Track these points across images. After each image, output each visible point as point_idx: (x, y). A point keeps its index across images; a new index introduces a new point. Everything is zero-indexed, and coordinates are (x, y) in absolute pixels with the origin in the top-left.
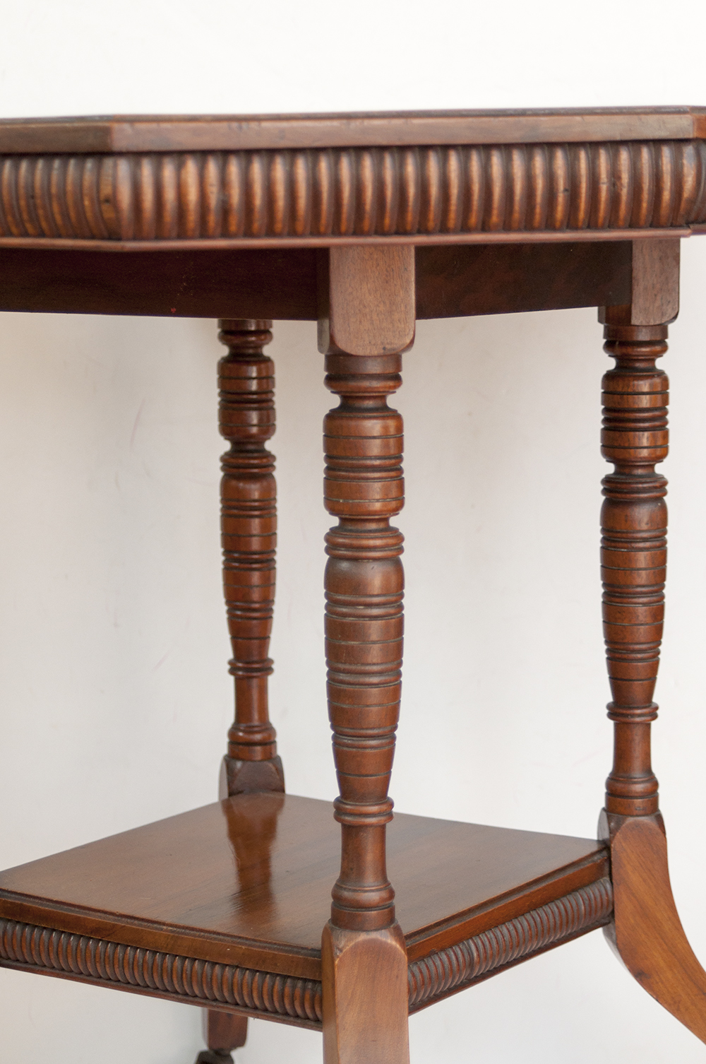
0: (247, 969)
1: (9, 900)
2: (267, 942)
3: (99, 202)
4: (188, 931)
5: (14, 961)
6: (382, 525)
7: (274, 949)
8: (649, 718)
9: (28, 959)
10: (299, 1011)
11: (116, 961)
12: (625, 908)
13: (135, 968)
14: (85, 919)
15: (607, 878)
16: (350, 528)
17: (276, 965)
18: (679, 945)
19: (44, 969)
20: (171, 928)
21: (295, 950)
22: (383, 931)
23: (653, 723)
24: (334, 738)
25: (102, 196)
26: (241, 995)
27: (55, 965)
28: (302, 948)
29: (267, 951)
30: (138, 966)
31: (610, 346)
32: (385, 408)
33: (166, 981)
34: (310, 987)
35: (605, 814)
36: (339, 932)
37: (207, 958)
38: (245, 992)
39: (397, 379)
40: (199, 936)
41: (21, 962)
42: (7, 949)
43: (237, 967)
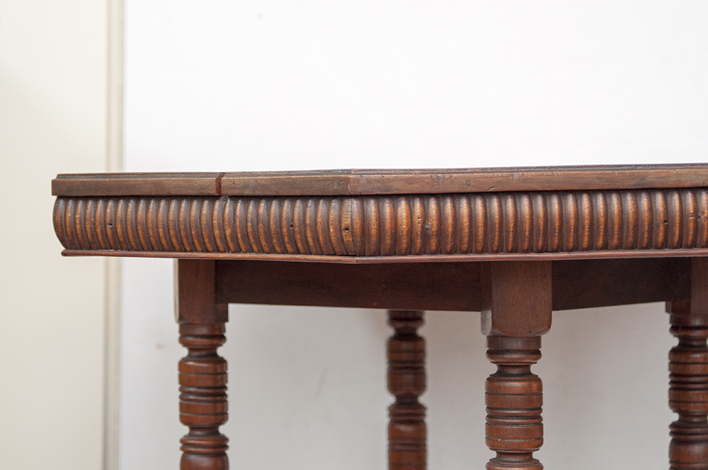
3: (341, 230)
6: (527, 457)
16: (505, 459)
25: (343, 226)
31: (674, 329)
32: (529, 373)
39: (537, 354)
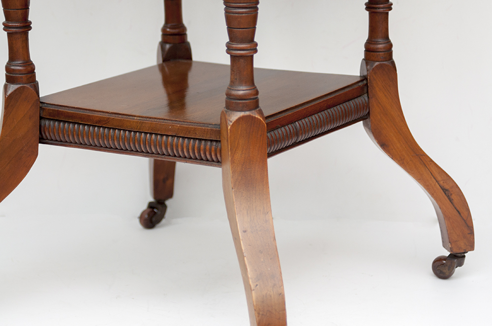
0: (180, 137)
1: (51, 108)
2: (190, 122)
4: (148, 119)
5: (55, 141)
7: (195, 125)
8: (388, 9)
9: (62, 139)
10: (209, 157)
11: (110, 137)
12: (375, 110)
13: (120, 140)
14: (92, 116)
15: (366, 95)
17: (196, 133)
18: (404, 130)
19: (71, 144)
21: (206, 125)
22: (253, 111)
23: (390, 12)
24: (226, 10)
26: (177, 151)
27: (77, 142)
28: (210, 124)
29: (191, 126)
30: (122, 139)
33: (137, 146)
34: (214, 144)
35: (364, 61)
36: (230, 113)
37: (159, 133)
38: (180, 150)
40: (154, 121)
41: (59, 141)
42: (51, 135)
43: (175, 136)
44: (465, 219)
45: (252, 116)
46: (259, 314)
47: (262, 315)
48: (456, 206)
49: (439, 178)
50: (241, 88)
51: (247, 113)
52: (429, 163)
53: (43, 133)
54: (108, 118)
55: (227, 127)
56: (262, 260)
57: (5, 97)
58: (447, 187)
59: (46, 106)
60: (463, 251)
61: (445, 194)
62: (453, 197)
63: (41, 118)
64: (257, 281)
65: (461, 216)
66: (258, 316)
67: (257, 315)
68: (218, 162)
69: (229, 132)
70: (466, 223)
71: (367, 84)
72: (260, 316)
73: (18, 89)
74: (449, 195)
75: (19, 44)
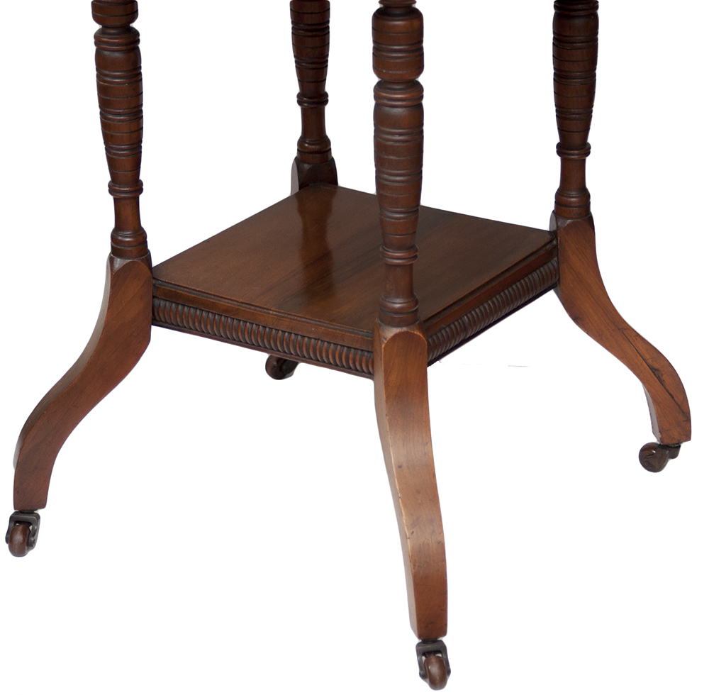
0: (325, 341)
1: (168, 288)
10: (358, 368)
11: (239, 330)
12: (567, 277)
13: (252, 335)
15: (555, 259)
17: (343, 340)
18: (603, 299)
20: (275, 313)
21: (356, 332)
22: (411, 326)
23: (587, 158)
26: (322, 356)
28: (360, 331)
29: (338, 331)
30: (254, 334)
34: (366, 355)
35: (554, 214)
36: (385, 327)
37: (300, 333)
43: (319, 340)
44: (679, 403)
45: (411, 333)
46: (414, 565)
47: (419, 566)
48: (668, 388)
49: (647, 356)
50: (398, 301)
51: (405, 329)
52: (634, 338)
53: (156, 314)
54: (238, 309)
55: (381, 347)
56: (420, 501)
57: (112, 274)
58: (656, 366)
59: (160, 285)
60: (676, 442)
61: (655, 374)
62: (665, 377)
63: (154, 297)
64: (413, 528)
65: (675, 401)
66: (414, 568)
67: (412, 566)
68: (370, 373)
69: (383, 350)
70: (680, 408)
71: (557, 246)
72: (416, 568)
73: (126, 264)
74: (660, 375)
75: (128, 211)
